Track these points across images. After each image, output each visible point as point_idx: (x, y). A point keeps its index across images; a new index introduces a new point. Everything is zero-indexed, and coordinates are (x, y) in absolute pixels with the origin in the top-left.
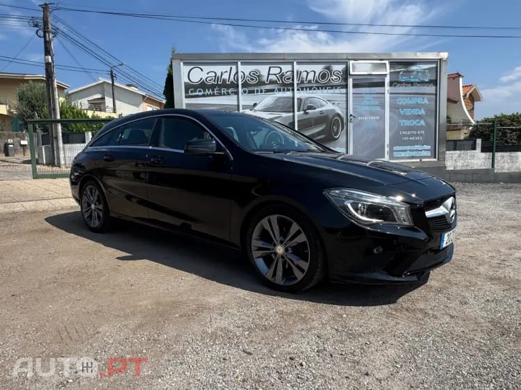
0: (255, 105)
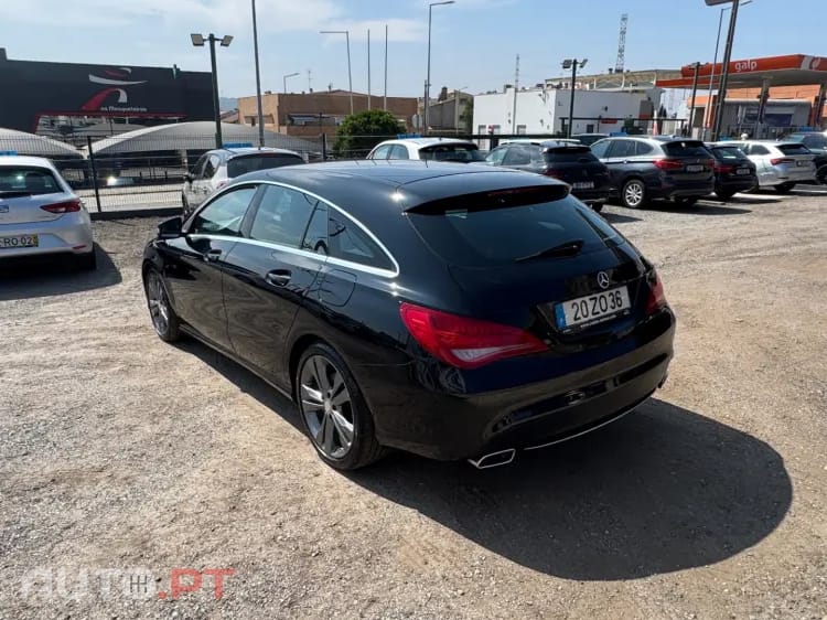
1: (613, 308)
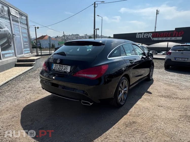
1: (64, 70)
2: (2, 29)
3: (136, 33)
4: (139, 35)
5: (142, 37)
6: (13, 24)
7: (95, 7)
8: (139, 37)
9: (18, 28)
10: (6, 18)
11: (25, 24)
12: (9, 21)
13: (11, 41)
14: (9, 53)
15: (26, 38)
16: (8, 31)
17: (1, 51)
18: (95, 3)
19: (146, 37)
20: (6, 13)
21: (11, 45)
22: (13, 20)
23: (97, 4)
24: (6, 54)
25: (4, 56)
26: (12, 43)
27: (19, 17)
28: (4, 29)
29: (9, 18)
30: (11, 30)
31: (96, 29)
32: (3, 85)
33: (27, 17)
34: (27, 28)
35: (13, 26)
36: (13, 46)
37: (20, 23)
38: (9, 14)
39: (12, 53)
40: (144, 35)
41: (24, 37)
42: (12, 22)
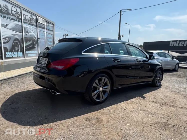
0: (7, 25)
2: (29, 33)
3: (170, 41)
4: (173, 43)
5: (177, 45)
6: (39, 30)
7: (121, 15)
8: (174, 45)
9: (43, 33)
10: (33, 25)
11: (51, 30)
12: (36, 28)
13: (35, 43)
14: (32, 54)
15: (51, 42)
16: (33, 35)
17: (25, 51)
18: (121, 11)
19: (181, 45)
20: (33, 21)
21: (35, 47)
22: (39, 27)
23: (123, 12)
24: (30, 54)
25: (28, 56)
26: (36, 45)
27: (45, 24)
28: (30, 34)
29: (36, 25)
30: (36, 34)
31: (121, 36)
32: (16, 76)
33: (53, 25)
34: (53, 34)
35: (39, 31)
36: (37, 48)
37: (46, 30)
38: (36, 22)
39: (36, 54)
40: (179, 44)
41: (48, 41)
42: (38, 28)
